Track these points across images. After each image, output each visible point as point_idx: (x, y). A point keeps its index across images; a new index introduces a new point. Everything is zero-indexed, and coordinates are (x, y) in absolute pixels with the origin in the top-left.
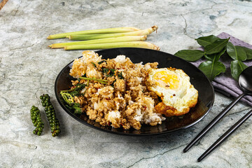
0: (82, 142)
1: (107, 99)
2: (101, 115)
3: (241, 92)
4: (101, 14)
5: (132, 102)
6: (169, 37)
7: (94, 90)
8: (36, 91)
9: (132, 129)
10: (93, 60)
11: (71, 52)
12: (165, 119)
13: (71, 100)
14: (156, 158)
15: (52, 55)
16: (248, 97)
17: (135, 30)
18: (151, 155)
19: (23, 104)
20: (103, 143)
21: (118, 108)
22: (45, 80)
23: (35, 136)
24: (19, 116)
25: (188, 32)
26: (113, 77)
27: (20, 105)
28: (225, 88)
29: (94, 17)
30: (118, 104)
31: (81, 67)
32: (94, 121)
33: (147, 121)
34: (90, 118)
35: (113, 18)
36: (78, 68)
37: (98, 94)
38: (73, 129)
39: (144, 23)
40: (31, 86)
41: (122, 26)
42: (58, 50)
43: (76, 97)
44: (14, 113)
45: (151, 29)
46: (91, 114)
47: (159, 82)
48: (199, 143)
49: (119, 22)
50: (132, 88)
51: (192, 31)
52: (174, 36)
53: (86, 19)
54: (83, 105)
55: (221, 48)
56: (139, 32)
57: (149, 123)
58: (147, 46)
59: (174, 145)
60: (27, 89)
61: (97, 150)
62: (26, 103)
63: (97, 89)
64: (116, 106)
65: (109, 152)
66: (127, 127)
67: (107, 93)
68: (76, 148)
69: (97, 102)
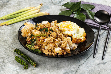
0: (48, 66)
1: (51, 43)
2: (51, 51)
3: (98, 25)
4: (10, 4)
5: (62, 41)
6: (48, 8)
7: (42, 40)
8: (8, 48)
9: (67, 54)
10: (32, 26)
11: (10, 26)
12: (78, 45)
13: (33, 48)
14: (85, 64)
15: (3, 29)
16: (102, 25)
17: (33, 8)
18: (82, 63)
19: (8, 57)
20: (57, 64)
21: (57, 46)
22: (9, 42)
23: (25, 70)
24: (10, 63)
25: (54, 3)
26: (48, 32)
27: (6, 57)
28: (91, 24)
29: (7, 6)
30: (57, 44)
31: (28, 31)
32: (49, 54)
33: (72, 48)
34: (46, 54)
35: (17, 5)
36: (26, 32)
37: (45, 42)
38: (40, 61)
39: (32, 4)
40: (4, 46)
41: (24, 7)
42: (3, 26)
43: (35, 46)
44: (7, 62)
45: (40, 6)
46: (46, 52)
47: (64, 29)
48: (97, 52)
49: (21, 6)
50: (59, 35)
51: (56, 2)
52: (50, 6)
53: (5, 8)
54: (39, 49)
55: (78, 7)
56: (35, 8)
57: (72, 49)
58: (43, 14)
59: (88, 56)
60: (4, 49)
61: (57, 68)
62: (9, 55)
63: (44, 40)
64: (56, 45)
65: (63, 67)
66: (65, 53)
67: (51, 40)
68: (48, 70)
69: (46, 46)
